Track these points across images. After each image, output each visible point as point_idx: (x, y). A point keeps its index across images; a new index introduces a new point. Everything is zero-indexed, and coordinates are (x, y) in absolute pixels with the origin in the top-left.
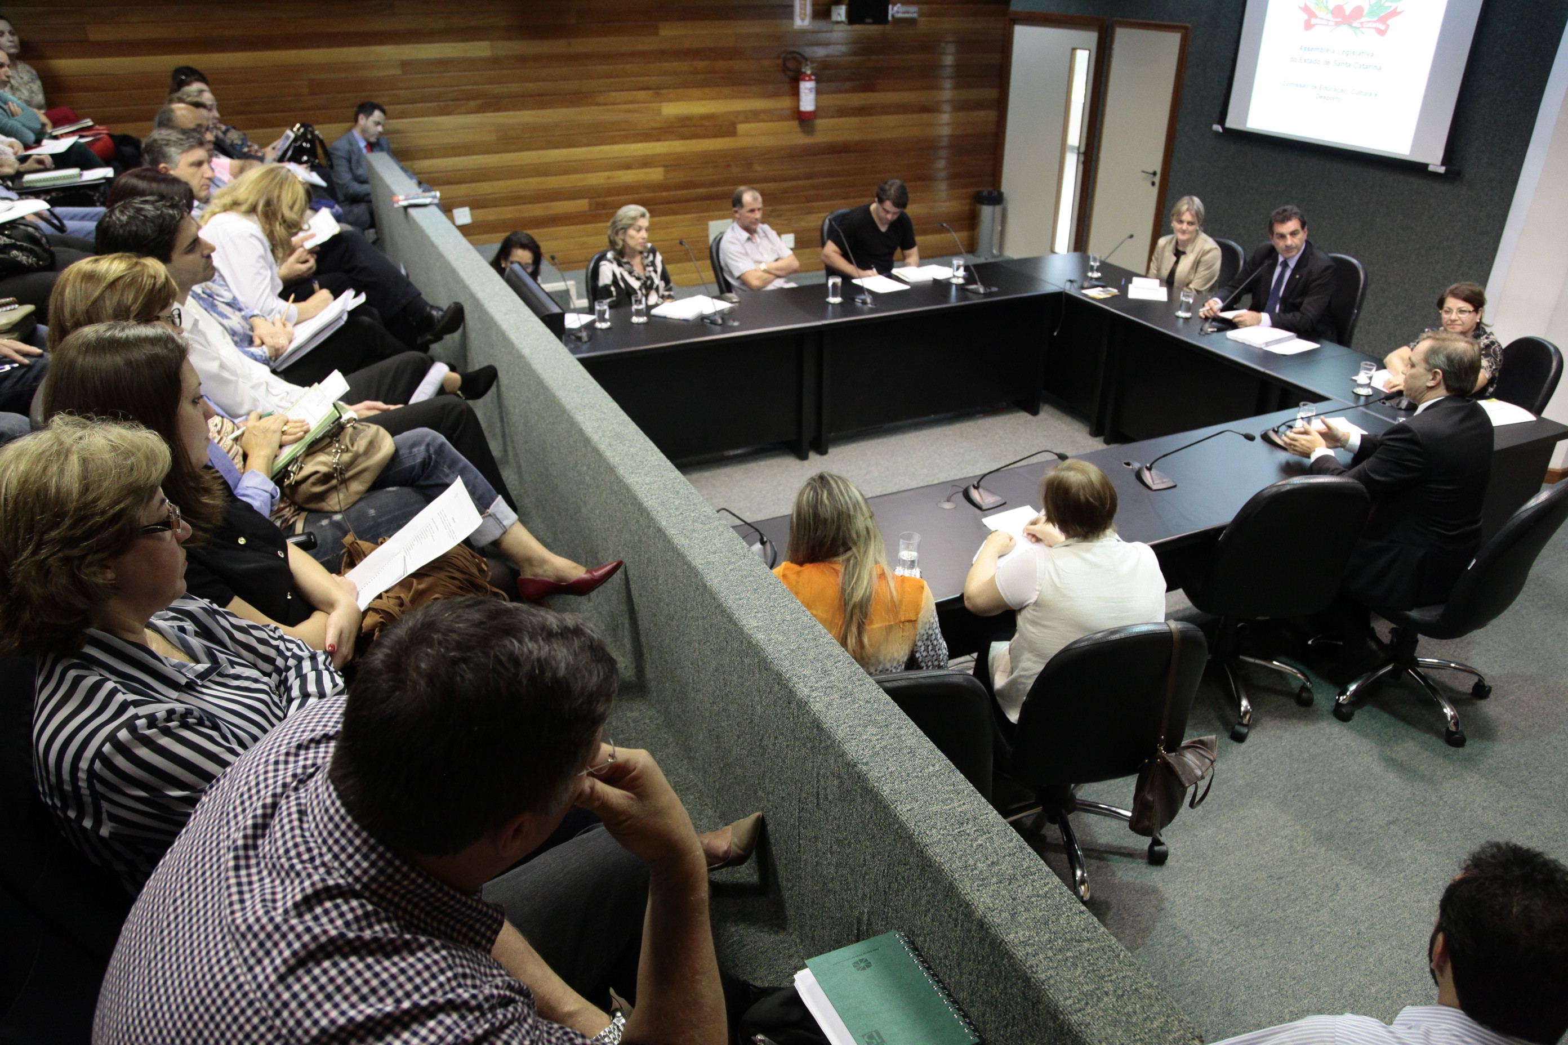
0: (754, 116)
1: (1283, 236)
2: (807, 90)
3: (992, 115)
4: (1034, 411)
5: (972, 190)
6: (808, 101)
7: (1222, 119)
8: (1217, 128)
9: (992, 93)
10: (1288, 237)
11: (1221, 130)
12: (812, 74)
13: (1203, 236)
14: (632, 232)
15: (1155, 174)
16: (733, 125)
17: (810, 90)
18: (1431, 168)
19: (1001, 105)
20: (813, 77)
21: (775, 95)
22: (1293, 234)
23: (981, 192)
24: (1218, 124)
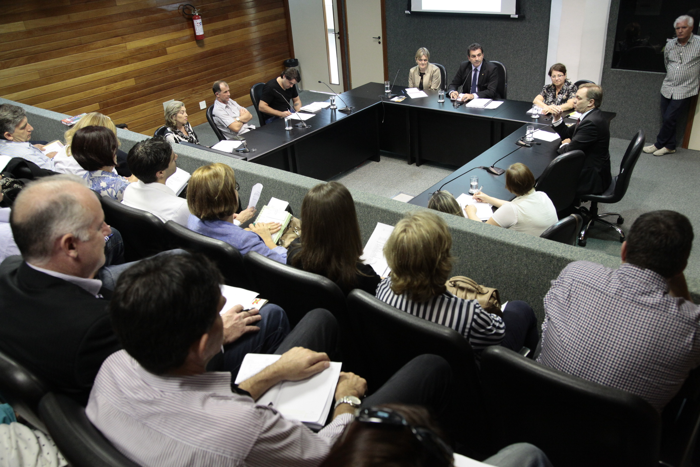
0: (173, 42)
2: (198, 23)
3: (283, 21)
4: (378, 160)
5: (281, 61)
6: (200, 30)
7: (409, 8)
8: (408, 12)
9: (280, 10)
10: (476, 56)
11: (410, 13)
12: (199, 15)
13: (431, 64)
14: (179, 115)
15: (379, 38)
16: (165, 49)
17: (200, 24)
18: (512, 16)
19: (286, 15)
20: (200, 17)
21: (181, 29)
22: (479, 55)
23: (287, 60)
24: (407, 10)
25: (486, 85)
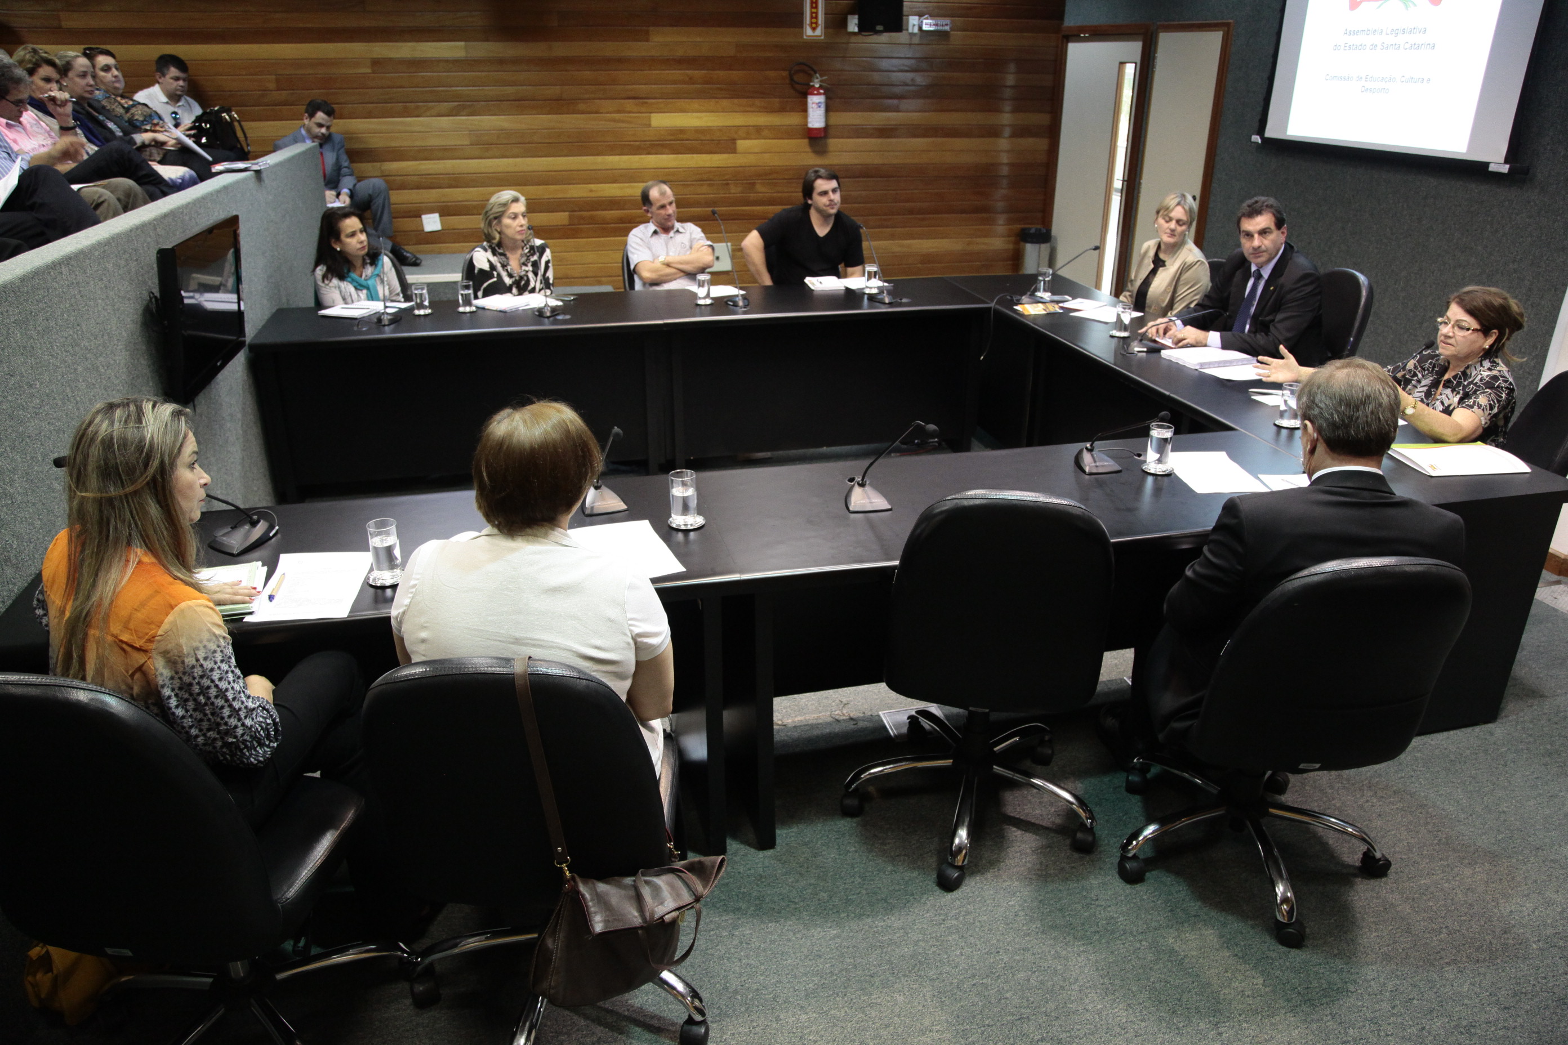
0: (757, 132)
1: (1249, 235)
2: (816, 103)
3: (1042, 144)
5: (1017, 227)
6: (816, 117)
7: (1261, 130)
8: (1256, 139)
9: (1043, 119)
10: (1256, 236)
11: (1260, 141)
12: (821, 87)
14: (506, 221)
16: (734, 141)
17: (819, 104)
18: (1492, 168)
19: (1053, 132)
20: (822, 91)
21: (782, 110)
22: (1263, 232)
23: (1030, 229)
24: (1257, 134)
25: (1268, 318)
